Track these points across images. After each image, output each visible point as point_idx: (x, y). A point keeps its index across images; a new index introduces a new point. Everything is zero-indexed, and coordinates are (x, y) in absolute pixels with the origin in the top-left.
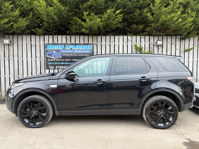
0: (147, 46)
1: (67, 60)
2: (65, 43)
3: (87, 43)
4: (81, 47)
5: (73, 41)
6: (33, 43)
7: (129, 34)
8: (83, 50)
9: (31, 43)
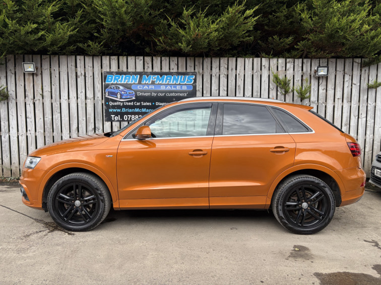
0: (298, 78)
1: (145, 104)
2: (142, 70)
3: (184, 71)
4: (172, 80)
5: (157, 67)
6: (81, 71)
7: (264, 54)
8: (175, 84)
9: (76, 70)
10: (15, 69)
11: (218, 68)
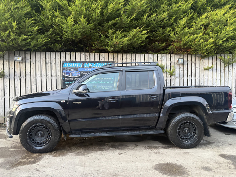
0: (168, 64)
2: (84, 60)
3: (108, 60)
4: (101, 65)
5: (93, 58)
6: (48, 61)
7: (150, 52)
10: (9, 59)
11: (126, 59)
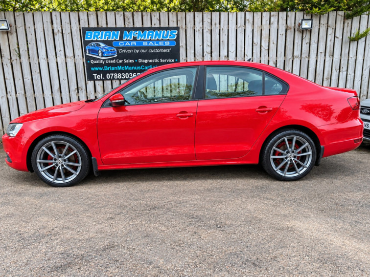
0: (282, 31)
1: (127, 61)
2: (123, 26)
3: (167, 25)
4: (154, 35)
5: (138, 22)
6: (57, 28)
8: (158, 40)
9: (52, 27)
11: (201, 23)
